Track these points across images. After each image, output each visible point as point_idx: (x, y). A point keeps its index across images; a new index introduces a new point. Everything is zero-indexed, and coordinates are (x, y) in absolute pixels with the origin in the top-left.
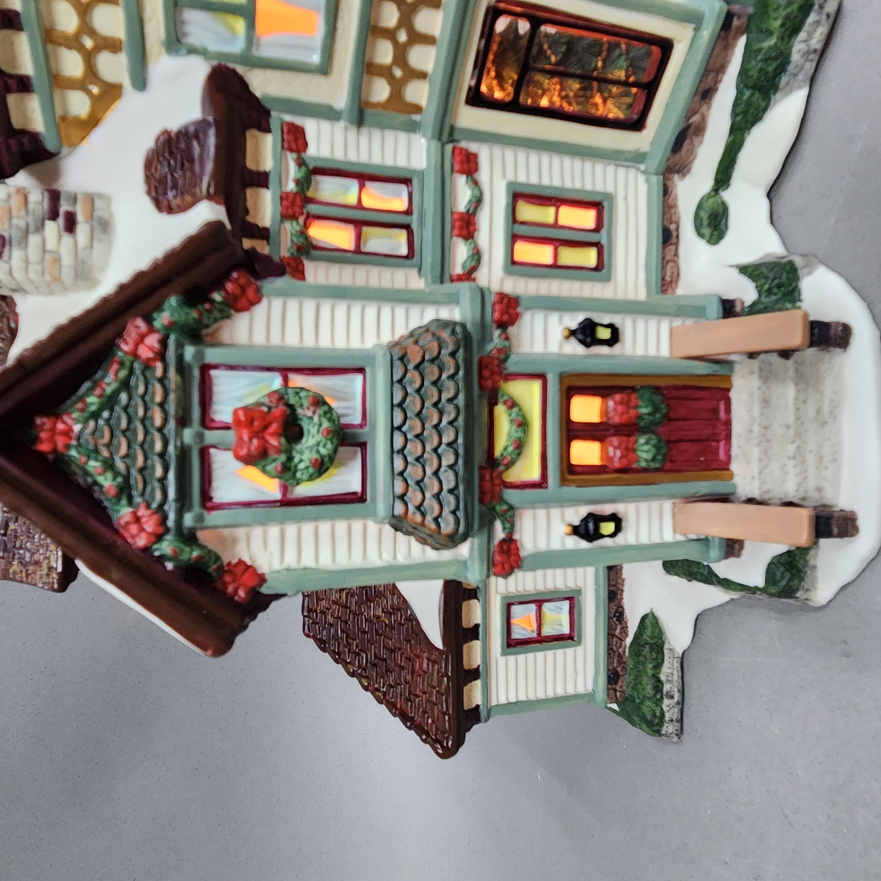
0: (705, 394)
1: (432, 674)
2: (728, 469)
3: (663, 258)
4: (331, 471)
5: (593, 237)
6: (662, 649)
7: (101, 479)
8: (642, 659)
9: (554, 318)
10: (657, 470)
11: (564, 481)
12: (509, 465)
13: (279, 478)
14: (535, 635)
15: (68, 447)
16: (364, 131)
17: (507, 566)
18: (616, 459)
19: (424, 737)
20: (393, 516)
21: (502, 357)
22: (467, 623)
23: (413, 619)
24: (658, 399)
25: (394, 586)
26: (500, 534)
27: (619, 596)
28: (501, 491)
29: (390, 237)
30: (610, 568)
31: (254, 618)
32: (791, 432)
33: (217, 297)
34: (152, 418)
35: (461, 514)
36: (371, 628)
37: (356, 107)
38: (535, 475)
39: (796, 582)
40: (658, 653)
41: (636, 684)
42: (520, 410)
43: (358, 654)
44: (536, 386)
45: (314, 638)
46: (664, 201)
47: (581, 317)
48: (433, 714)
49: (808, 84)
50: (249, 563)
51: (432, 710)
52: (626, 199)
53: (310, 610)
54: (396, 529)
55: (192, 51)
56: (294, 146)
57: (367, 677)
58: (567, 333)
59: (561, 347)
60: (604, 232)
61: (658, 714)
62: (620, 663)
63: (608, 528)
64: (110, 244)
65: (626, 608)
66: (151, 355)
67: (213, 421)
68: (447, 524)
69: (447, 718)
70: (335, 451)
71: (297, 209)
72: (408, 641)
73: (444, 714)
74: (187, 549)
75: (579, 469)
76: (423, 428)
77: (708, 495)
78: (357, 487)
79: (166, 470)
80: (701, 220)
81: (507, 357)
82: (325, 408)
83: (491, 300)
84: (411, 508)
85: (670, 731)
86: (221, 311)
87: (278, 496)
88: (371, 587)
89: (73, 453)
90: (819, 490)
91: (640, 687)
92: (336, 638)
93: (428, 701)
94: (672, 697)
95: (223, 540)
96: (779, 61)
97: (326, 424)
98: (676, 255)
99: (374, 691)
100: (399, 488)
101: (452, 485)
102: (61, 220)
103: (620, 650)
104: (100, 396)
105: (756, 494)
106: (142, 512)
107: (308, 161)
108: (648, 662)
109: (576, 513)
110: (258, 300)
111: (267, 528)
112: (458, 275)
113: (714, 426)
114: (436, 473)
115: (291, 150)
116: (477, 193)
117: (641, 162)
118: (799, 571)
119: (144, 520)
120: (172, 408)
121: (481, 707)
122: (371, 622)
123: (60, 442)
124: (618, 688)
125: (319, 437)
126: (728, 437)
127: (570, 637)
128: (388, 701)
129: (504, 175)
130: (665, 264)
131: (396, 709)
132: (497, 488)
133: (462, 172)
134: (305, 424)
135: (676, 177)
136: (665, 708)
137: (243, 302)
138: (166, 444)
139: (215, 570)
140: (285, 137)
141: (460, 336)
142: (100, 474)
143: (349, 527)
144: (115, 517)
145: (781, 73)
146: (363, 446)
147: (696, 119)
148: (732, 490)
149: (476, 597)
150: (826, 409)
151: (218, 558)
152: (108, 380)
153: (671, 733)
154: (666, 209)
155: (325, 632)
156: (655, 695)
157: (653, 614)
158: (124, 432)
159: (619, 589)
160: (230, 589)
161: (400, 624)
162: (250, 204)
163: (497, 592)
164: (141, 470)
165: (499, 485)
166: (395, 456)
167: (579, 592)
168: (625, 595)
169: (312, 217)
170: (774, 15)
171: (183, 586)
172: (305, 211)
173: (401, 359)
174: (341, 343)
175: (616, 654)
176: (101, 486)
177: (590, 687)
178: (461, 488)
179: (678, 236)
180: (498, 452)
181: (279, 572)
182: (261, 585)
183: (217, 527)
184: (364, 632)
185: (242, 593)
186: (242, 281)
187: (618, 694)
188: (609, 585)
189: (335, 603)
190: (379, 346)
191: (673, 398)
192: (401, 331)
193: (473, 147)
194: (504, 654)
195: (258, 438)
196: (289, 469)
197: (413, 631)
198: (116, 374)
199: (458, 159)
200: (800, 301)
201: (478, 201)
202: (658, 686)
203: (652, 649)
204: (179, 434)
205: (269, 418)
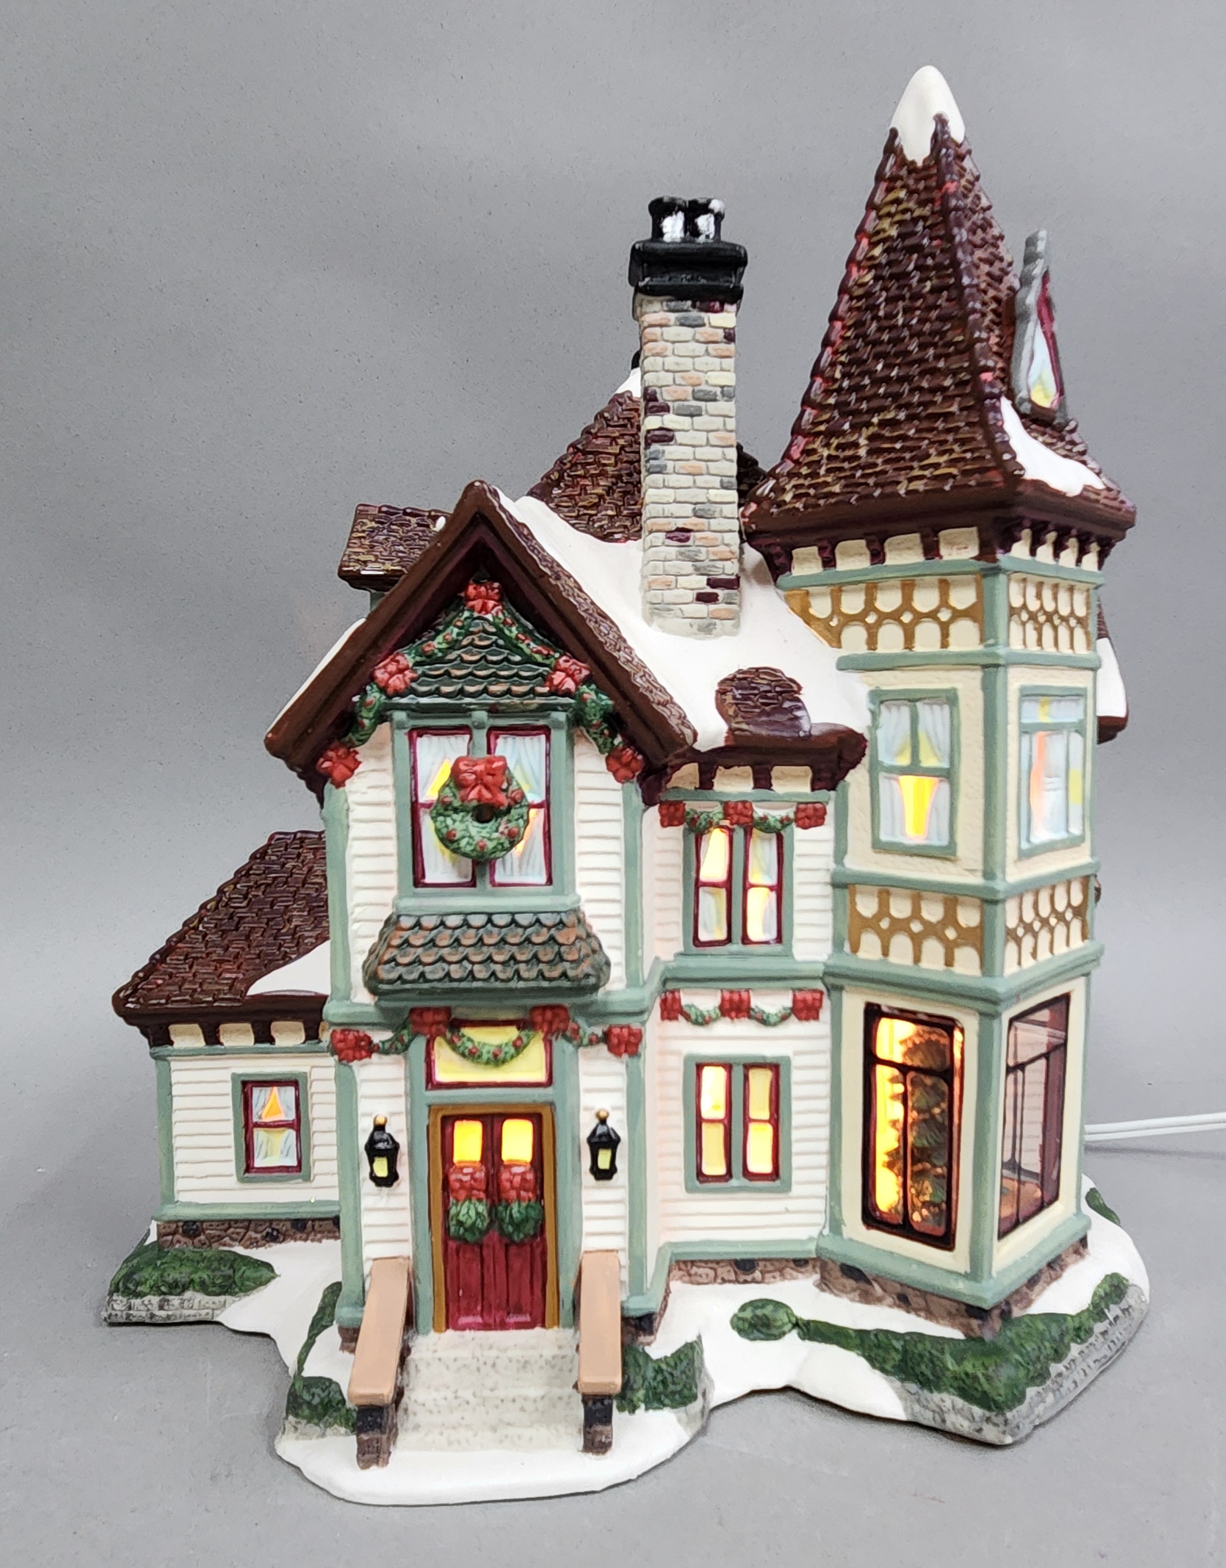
0: (538, 1292)
1: (217, 983)
2: (447, 1327)
3: (718, 1262)
4: (447, 852)
5: (737, 1168)
6: (224, 1293)
7: (440, 638)
8: (215, 1264)
9: (620, 1100)
10: (446, 1230)
11: (432, 1109)
12: (451, 1043)
13: (438, 800)
14: (255, 1119)
15: (472, 609)
16: (829, 890)
17: (341, 1045)
18: (460, 1176)
19: (141, 975)
20: (399, 916)
21: (568, 1033)
22: (278, 1028)
23: (286, 959)
24: (529, 1228)
25: (327, 939)
26: (379, 1037)
27: (298, 1235)
28: (425, 1035)
29: (719, 921)
30: (336, 1221)
31: (300, 776)
32: (487, 1393)
33: (618, 740)
34: (497, 683)
35: (398, 985)
36: (277, 912)
37: (847, 881)
38: (441, 1076)
39: (307, 1412)
40: (221, 1286)
41: (181, 1260)
42: (512, 1057)
43: (245, 897)
44: (540, 1076)
45: (269, 845)
46: (787, 1260)
47: (623, 1133)
48: (169, 985)
49: (911, 1419)
50: (356, 772)
51: (173, 984)
52: (787, 1211)
53: (302, 840)
54: (387, 922)
55: (875, 715)
56: (801, 815)
57: (217, 908)
58: (603, 1114)
59: (587, 1109)
60: (745, 1182)
61: (139, 1289)
62: (210, 1238)
63: (381, 1168)
64: (687, 635)
65: (283, 1245)
66: (556, 682)
67: (497, 737)
68: (389, 972)
69: (163, 1001)
70: (465, 855)
71: (735, 818)
72: (259, 956)
73: (168, 998)
74: (371, 715)
75: (449, 1130)
76: (489, 945)
77: (417, 1296)
78: (428, 879)
79: (447, 695)
80: (763, 1307)
81: (569, 1040)
82: (507, 845)
83: (635, 1024)
84: (406, 934)
85: (116, 1306)
86: (605, 744)
87: (422, 800)
88: (327, 911)
89: (466, 614)
90: (417, 1427)
91: (177, 1264)
92: (267, 871)
93: (184, 980)
94: (161, 1308)
95: (381, 746)
96: (931, 1377)
97: (490, 845)
98: (724, 1281)
99: (199, 917)
100: (428, 922)
101: (429, 976)
102: (709, 590)
103: (227, 1239)
104: (517, 638)
105: (414, 1356)
106: (409, 674)
107: (788, 829)
108: (209, 1273)
109: (400, 1131)
110: (618, 779)
111: (391, 788)
112: (679, 1000)
113: (499, 1308)
114: (442, 959)
115: (798, 811)
116: (773, 1020)
117: (831, 1230)
118: (320, 1417)
119: (400, 676)
120: (505, 700)
121: (170, 1047)
122: (285, 913)
123: (478, 603)
124: (178, 1237)
125: (477, 838)
126: (486, 1327)
127: (249, 1168)
128: (186, 932)
129: (797, 1053)
130: (710, 1265)
131: (177, 943)
132: (426, 1030)
133: (795, 1001)
134: (492, 825)
135: (817, 1277)
136: (146, 1299)
137: (616, 766)
138: (472, 695)
139: (350, 739)
140: (810, 806)
141: (583, 982)
142: (444, 638)
143: (390, 872)
144: (404, 650)
145: (920, 1382)
146: (473, 884)
147: (878, 1290)
148: (421, 1328)
149: (308, 1038)
150: (511, 1431)
151: (363, 742)
152: (532, 645)
153: (113, 1309)
154: (777, 1264)
155: (274, 858)
156: (165, 1283)
157: (273, 1278)
158: (484, 657)
159: (308, 1234)
160: (331, 754)
161: (280, 946)
162: (736, 769)
163: (313, 1067)
164: (447, 673)
165: (430, 1032)
166: (462, 917)
167: (307, 1178)
168: (300, 1243)
169: (731, 832)
170: (978, 1364)
171: (335, 711)
172: (735, 826)
173: (561, 922)
174: (580, 862)
175: (223, 1233)
176: (433, 638)
177: (182, 1197)
178: (426, 986)
179: (745, 1282)
180: (467, 1032)
181: (346, 800)
182: (332, 783)
183: (393, 740)
184: (272, 905)
185: (327, 764)
186: (633, 764)
187: (170, 1238)
188: (314, 1220)
189: (310, 870)
190: (579, 900)
191: (532, 1251)
192: (596, 926)
193: (825, 1014)
194: (234, 1077)
195: (476, 779)
196: (446, 810)
197: (270, 961)
198: (538, 652)
199: (809, 997)
200: (647, 1409)
201: (764, 1021)
202: (178, 1288)
203: (227, 1278)
204: (482, 706)
205: (495, 790)
